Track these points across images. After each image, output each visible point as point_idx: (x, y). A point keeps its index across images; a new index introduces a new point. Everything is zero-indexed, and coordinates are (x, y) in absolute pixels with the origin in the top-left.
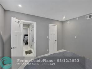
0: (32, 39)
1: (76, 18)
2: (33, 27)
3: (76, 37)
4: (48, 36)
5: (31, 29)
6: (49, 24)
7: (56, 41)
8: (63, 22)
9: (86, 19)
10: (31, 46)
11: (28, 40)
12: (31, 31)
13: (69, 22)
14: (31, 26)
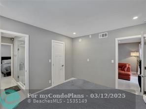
0: (20, 65)
1: (89, 36)
2: (23, 43)
3: (88, 60)
4: (51, 59)
5: (18, 46)
6: (53, 41)
7: (62, 66)
8: (73, 39)
9: (100, 38)
10: (18, 77)
11: (10, 67)
12: (18, 49)
13: (80, 40)
14: (18, 41)
